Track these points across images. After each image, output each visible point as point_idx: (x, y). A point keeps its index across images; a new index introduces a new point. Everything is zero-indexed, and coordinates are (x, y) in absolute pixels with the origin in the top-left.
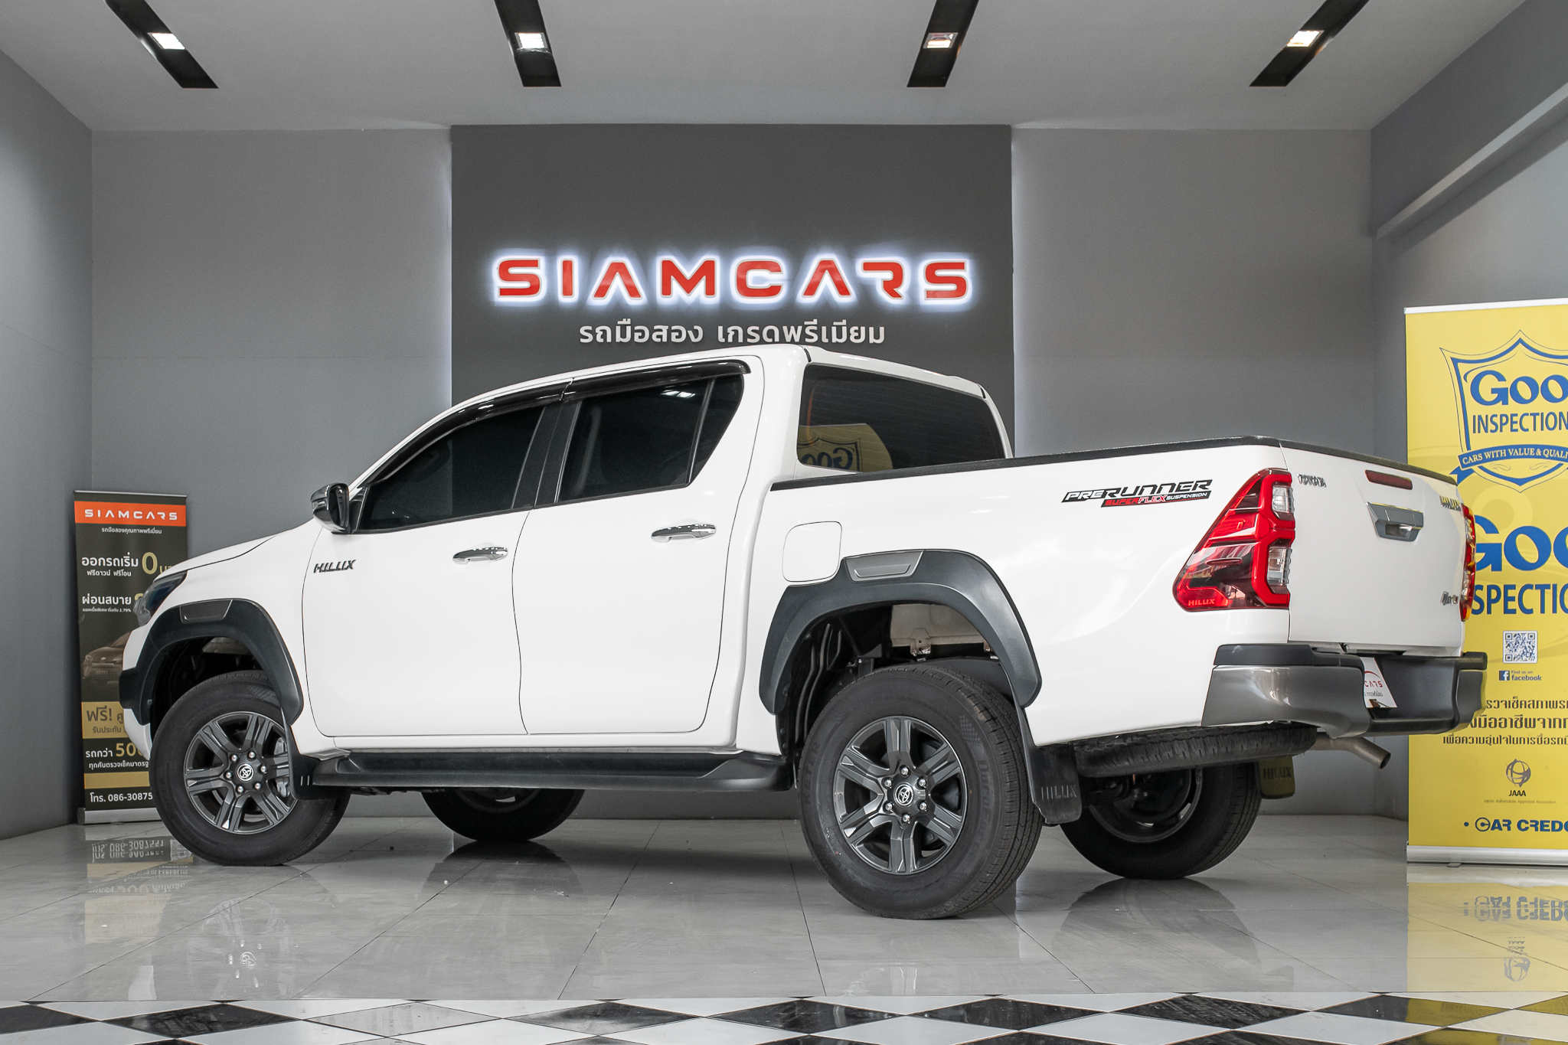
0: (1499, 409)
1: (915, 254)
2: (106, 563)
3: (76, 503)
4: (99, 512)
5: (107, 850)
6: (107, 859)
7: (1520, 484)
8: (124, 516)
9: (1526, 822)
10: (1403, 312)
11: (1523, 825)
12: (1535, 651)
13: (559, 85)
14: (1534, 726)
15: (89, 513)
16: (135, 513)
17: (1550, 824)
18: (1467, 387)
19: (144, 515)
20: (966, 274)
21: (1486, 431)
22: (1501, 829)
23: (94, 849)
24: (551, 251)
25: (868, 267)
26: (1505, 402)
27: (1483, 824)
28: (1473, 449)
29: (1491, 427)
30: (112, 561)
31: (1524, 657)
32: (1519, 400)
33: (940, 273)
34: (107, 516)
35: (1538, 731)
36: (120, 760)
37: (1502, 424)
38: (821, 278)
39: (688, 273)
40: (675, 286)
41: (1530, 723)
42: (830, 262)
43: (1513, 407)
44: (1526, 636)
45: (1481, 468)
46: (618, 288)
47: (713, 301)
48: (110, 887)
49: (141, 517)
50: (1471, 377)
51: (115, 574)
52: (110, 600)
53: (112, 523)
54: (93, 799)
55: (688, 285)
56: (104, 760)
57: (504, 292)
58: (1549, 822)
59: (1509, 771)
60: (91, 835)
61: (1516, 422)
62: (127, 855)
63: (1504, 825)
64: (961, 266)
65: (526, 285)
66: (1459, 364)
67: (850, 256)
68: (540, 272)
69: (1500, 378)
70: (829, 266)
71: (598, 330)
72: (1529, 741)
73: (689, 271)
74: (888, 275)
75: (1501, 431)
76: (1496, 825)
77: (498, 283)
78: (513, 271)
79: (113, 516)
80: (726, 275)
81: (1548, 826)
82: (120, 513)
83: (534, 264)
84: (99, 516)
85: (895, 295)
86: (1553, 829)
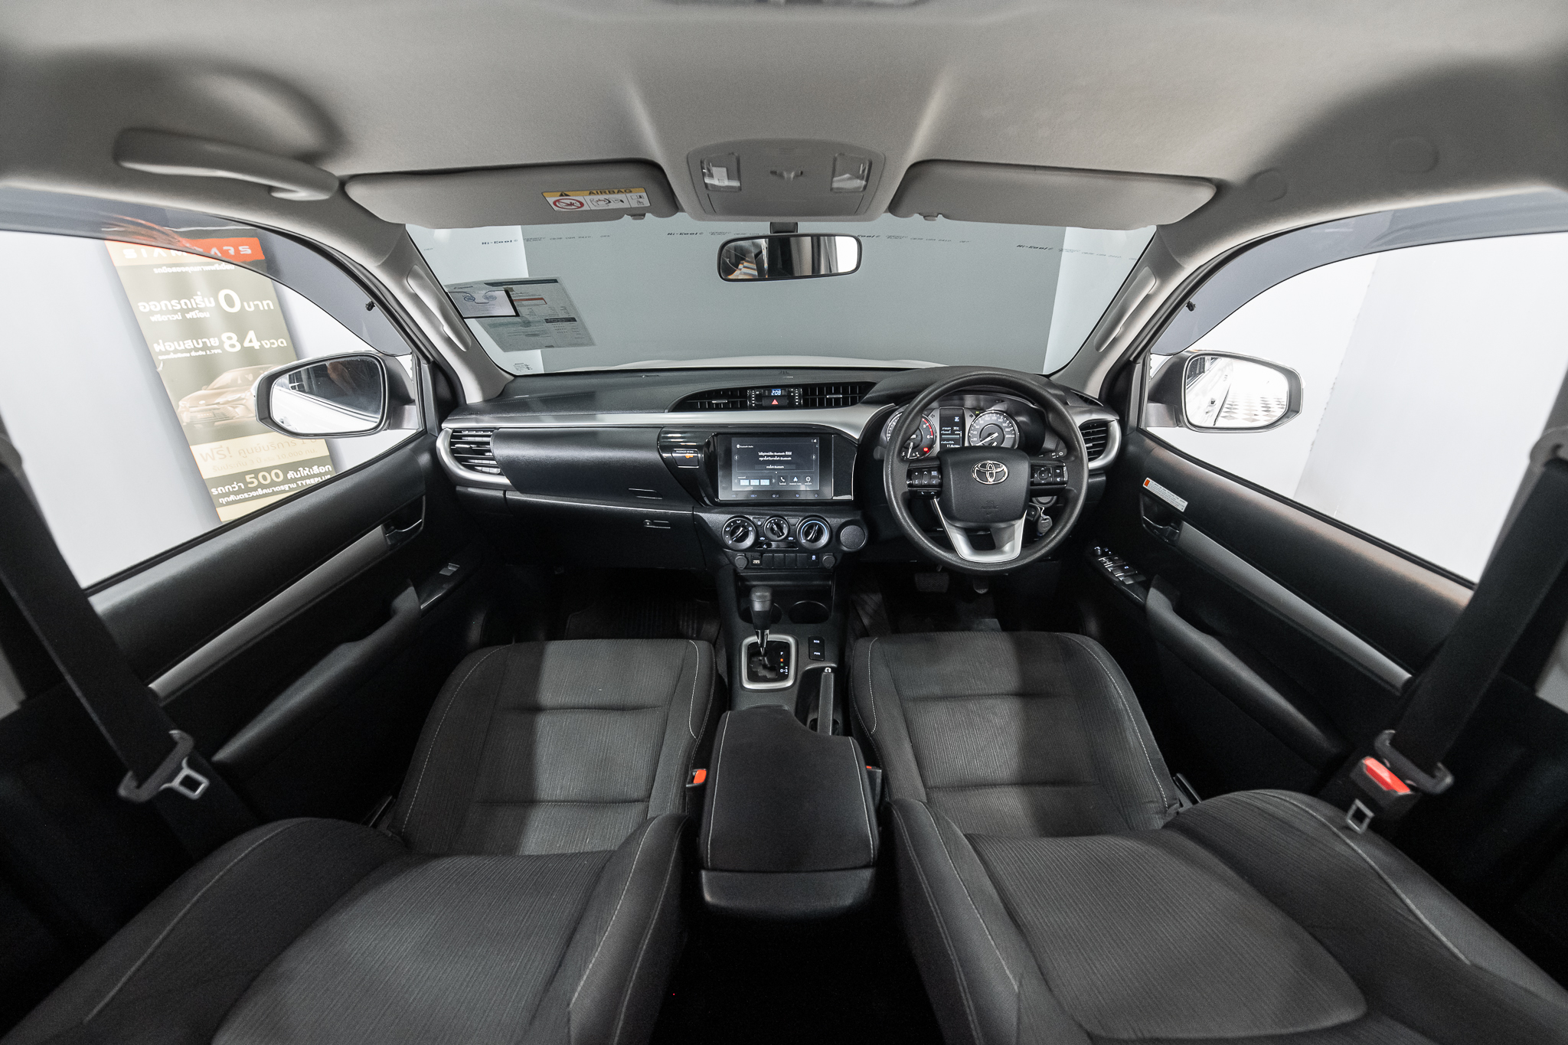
2: (172, 306)
30: (179, 303)
36: (255, 489)
51: (188, 316)
52: (191, 344)
56: (236, 493)
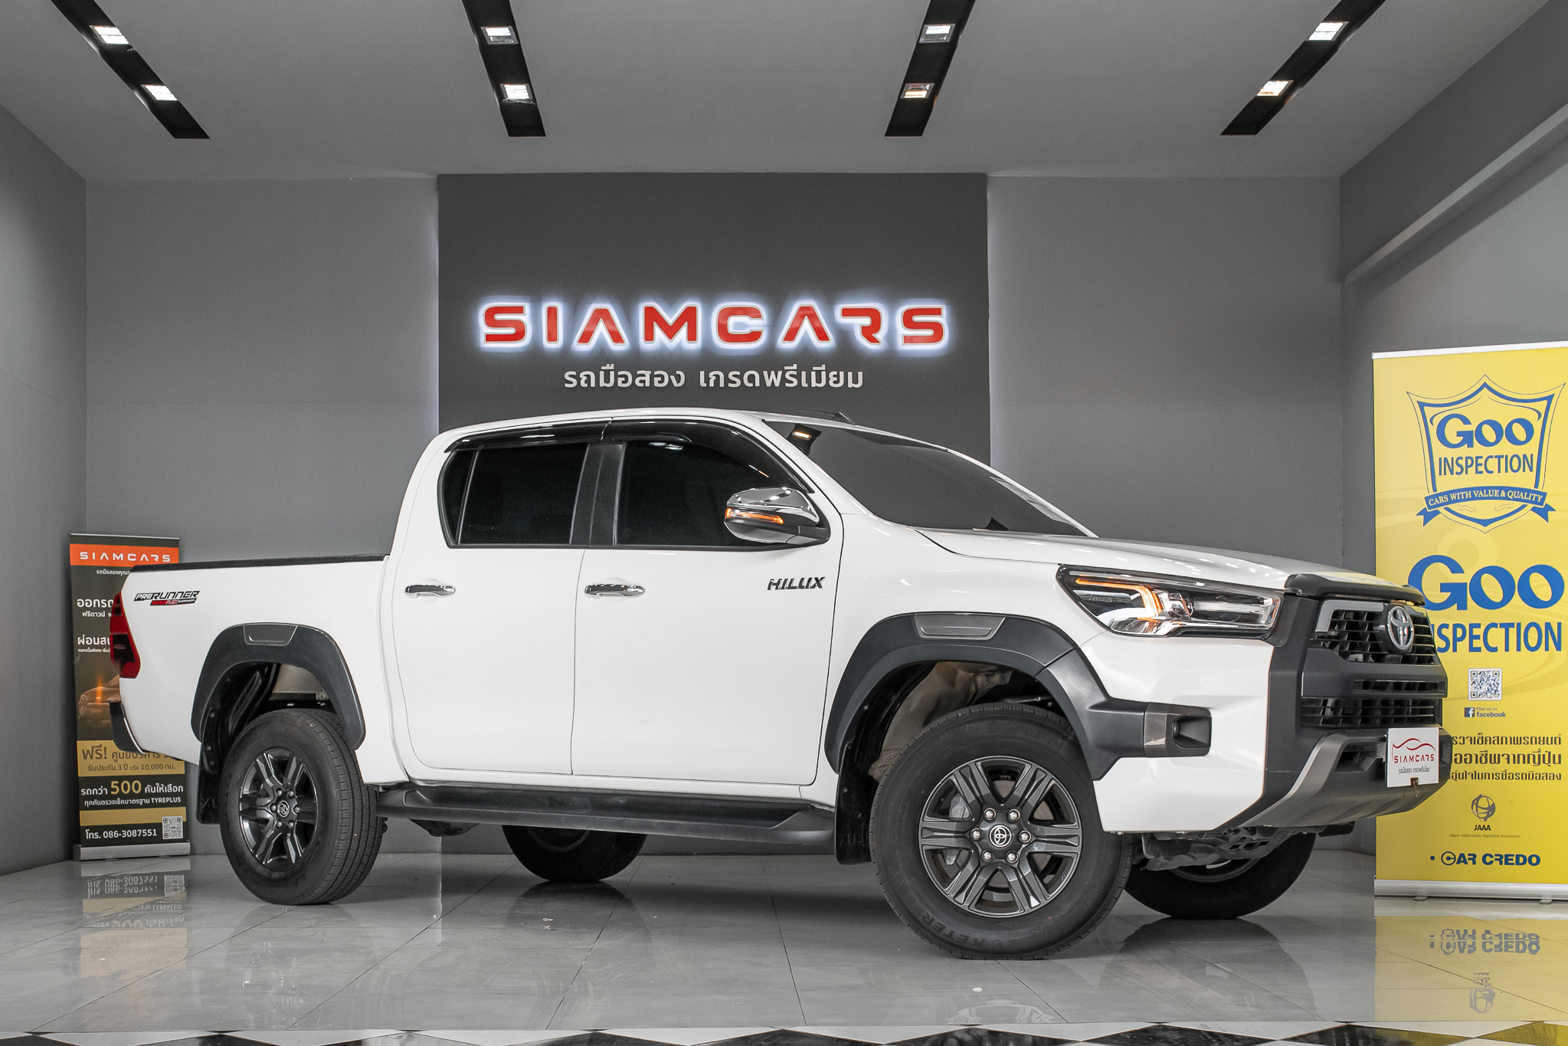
0: (1464, 451)
1: (892, 300)
3: (71, 545)
4: (94, 554)
5: (102, 885)
6: (103, 895)
7: (1485, 526)
8: (118, 558)
9: (1491, 856)
10: (1371, 357)
11: (1488, 859)
12: (1499, 689)
13: (543, 134)
14: (1499, 762)
15: (84, 556)
16: (129, 555)
17: (1514, 858)
18: (1433, 430)
19: (138, 557)
20: (942, 319)
21: (1452, 473)
22: (1466, 863)
23: (90, 884)
24: (536, 299)
25: (847, 313)
26: (1471, 445)
27: (1448, 858)
28: (1439, 491)
29: (1457, 469)
31: (1489, 694)
32: (1484, 442)
33: (917, 319)
34: (101, 558)
35: (1502, 766)
37: (1467, 467)
38: (801, 323)
39: (670, 320)
40: (658, 332)
41: (1495, 759)
42: (809, 308)
43: (1478, 449)
44: (1491, 673)
45: (1448, 509)
46: (601, 334)
47: (695, 346)
48: (106, 922)
49: (135, 559)
50: (1437, 421)
53: (107, 565)
54: (89, 835)
55: (671, 331)
57: (490, 338)
58: (1513, 855)
59: (1475, 806)
60: (86, 871)
61: (1481, 465)
62: (122, 891)
63: (1469, 859)
64: (937, 312)
65: (511, 331)
66: (1426, 408)
67: (829, 303)
68: (525, 318)
69: (1466, 421)
70: (809, 312)
71: (582, 375)
72: (1494, 776)
73: (671, 315)
74: (866, 321)
75: (1466, 473)
76: (1462, 859)
77: (485, 329)
78: (499, 317)
79: (107, 559)
80: (707, 320)
81: (1512, 860)
82: (114, 555)
83: (520, 310)
84: (94, 558)
85: (873, 340)
86: (1518, 863)
